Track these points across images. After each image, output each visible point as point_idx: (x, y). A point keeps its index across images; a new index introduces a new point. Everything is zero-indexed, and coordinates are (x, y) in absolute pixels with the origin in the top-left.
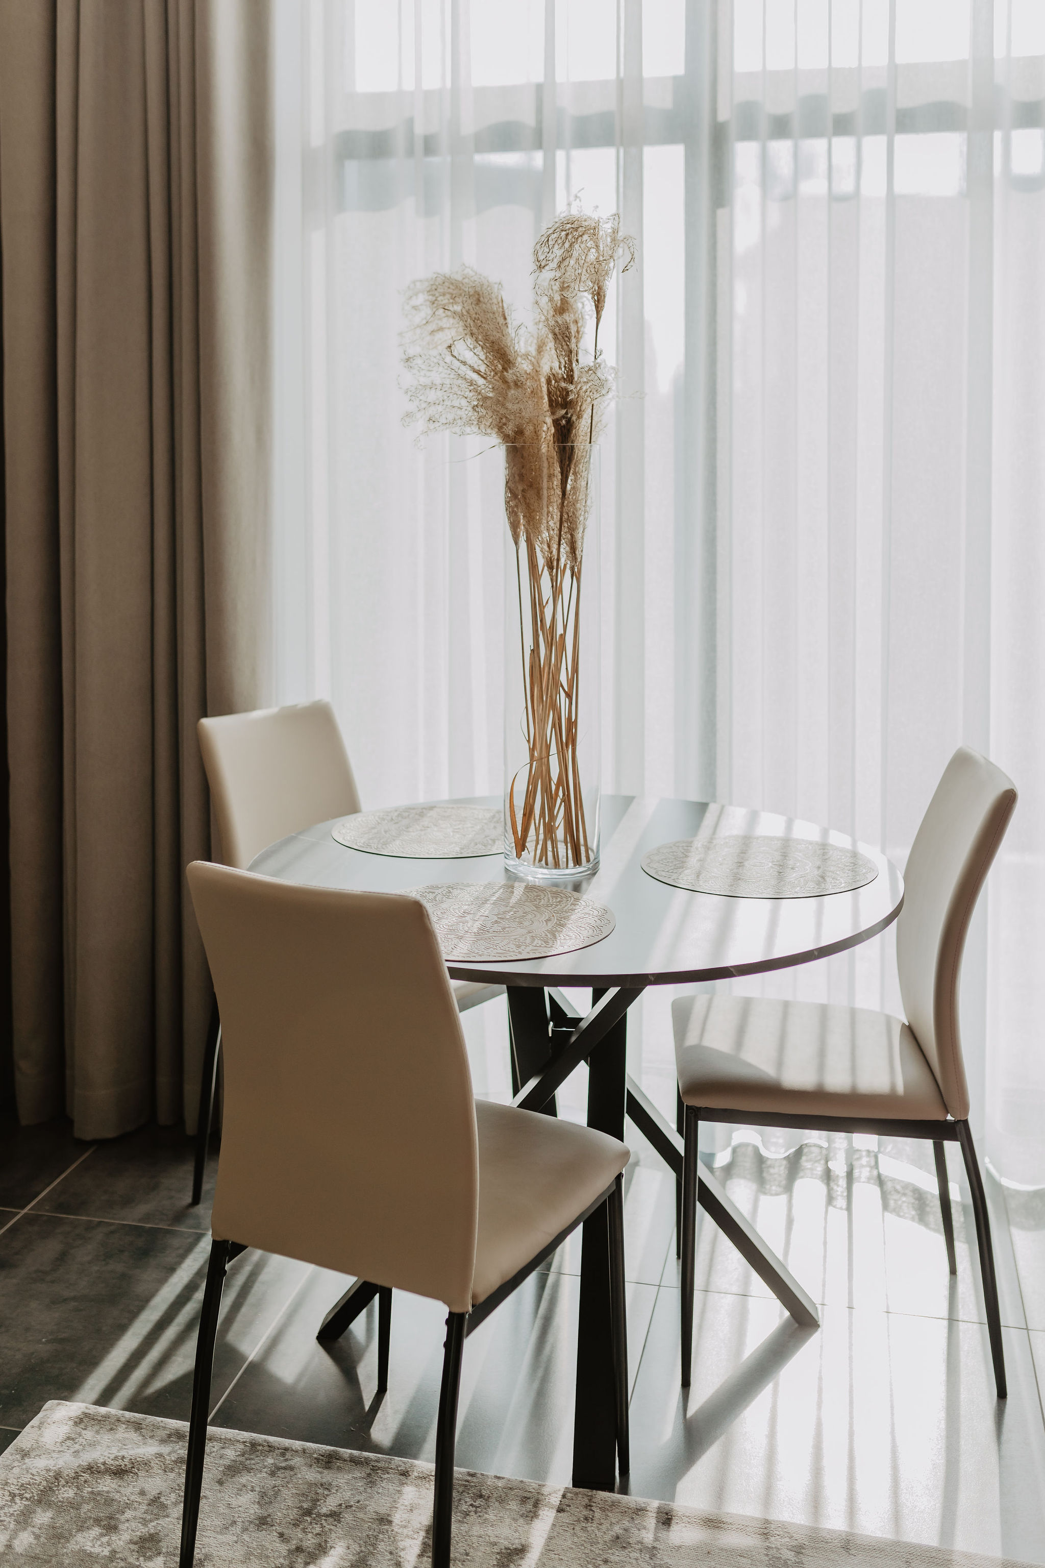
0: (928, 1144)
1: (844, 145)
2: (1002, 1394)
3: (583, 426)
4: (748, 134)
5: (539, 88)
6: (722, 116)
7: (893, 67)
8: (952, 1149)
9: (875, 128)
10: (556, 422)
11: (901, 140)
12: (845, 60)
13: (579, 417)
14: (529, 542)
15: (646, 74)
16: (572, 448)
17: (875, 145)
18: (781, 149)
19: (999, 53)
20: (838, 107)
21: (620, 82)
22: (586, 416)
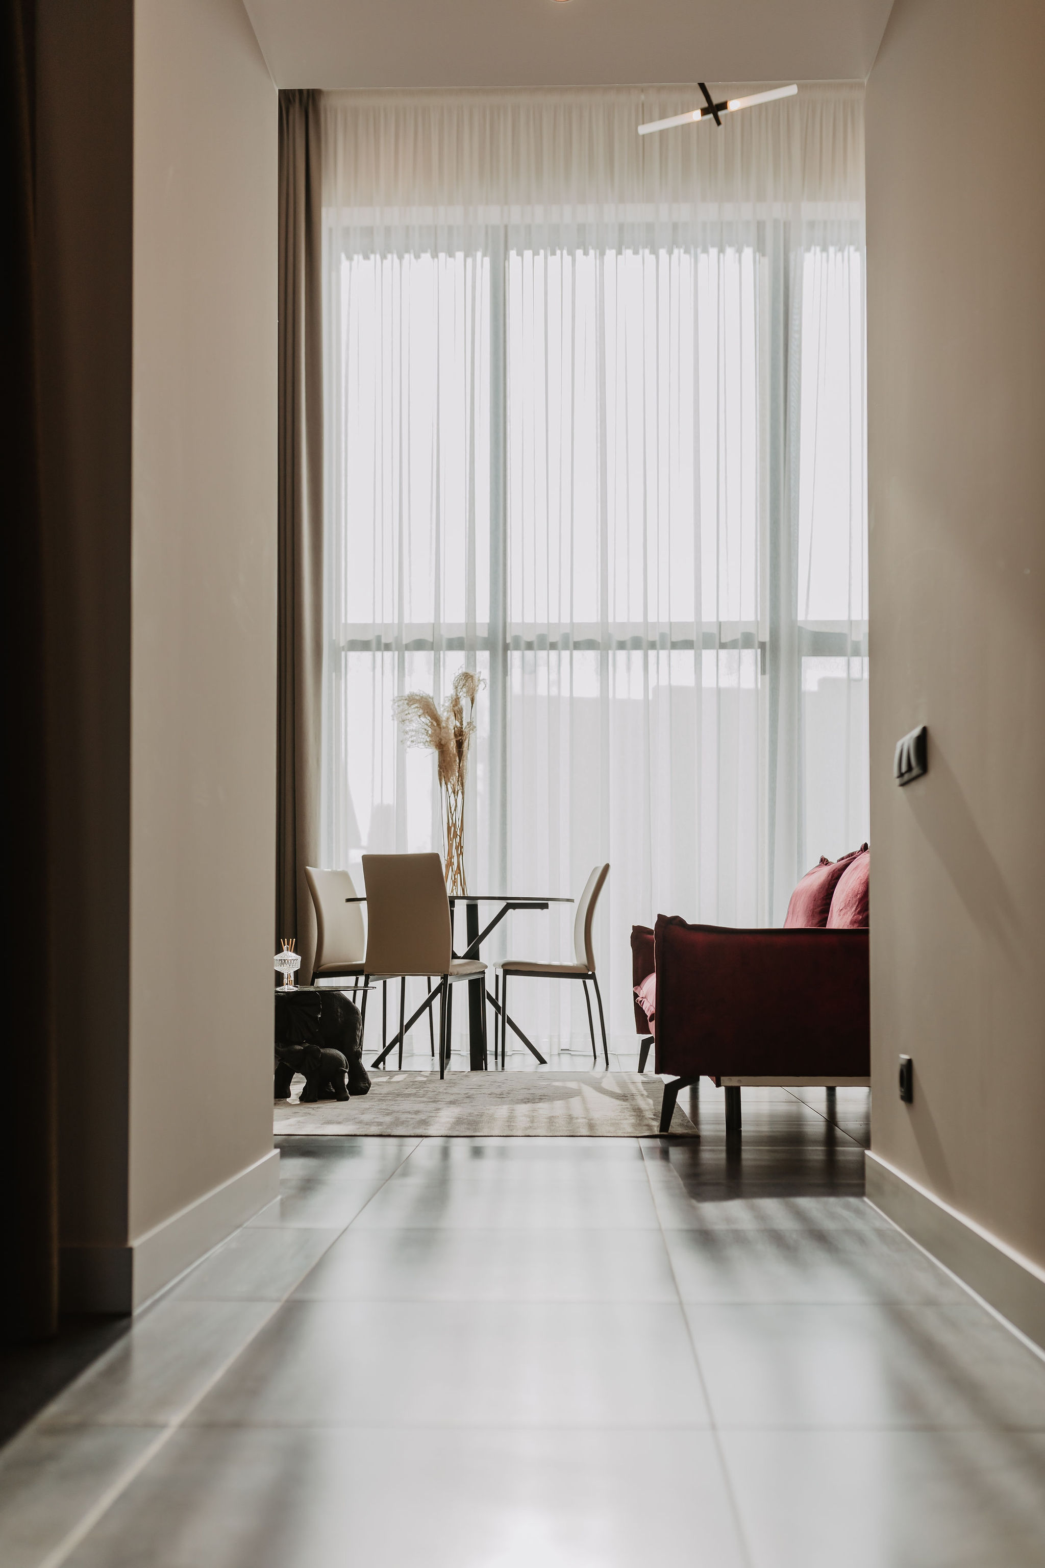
0: (580, 981)
1: (553, 654)
2: (607, 1064)
3: (465, 744)
4: (517, 648)
5: (434, 624)
6: (508, 640)
7: (572, 623)
8: (590, 983)
9: (566, 647)
10: (457, 741)
11: (575, 653)
12: (554, 620)
13: (465, 740)
14: (446, 784)
15: (477, 621)
16: (462, 751)
17: (566, 654)
18: (529, 654)
19: (611, 620)
20: (552, 639)
21: (467, 624)
22: (467, 740)
